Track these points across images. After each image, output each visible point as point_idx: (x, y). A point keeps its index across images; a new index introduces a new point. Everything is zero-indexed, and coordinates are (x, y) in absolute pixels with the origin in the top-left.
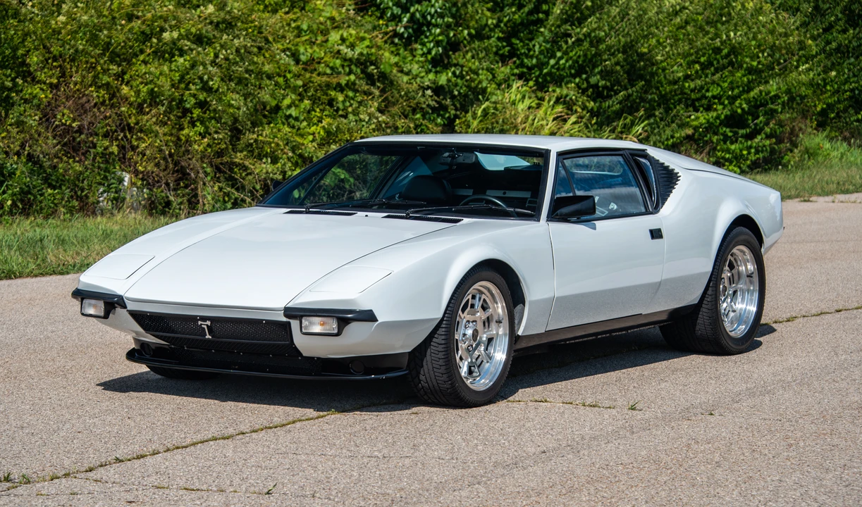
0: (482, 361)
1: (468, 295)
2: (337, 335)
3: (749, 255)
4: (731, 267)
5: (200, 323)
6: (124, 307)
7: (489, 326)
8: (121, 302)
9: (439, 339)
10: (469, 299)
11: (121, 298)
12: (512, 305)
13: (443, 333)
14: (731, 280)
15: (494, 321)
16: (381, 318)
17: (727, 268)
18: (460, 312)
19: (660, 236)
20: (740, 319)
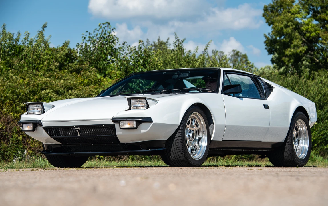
0: (196, 149)
1: (190, 118)
2: (136, 128)
3: (303, 124)
4: (297, 130)
5: (75, 129)
6: (42, 126)
7: (199, 134)
8: (40, 123)
9: (179, 134)
10: (190, 120)
11: (40, 121)
12: (208, 125)
13: (180, 132)
14: (297, 135)
15: (201, 132)
16: (155, 121)
17: (295, 130)
18: (187, 125)
19: (268, 108)
20: (302, 151)
